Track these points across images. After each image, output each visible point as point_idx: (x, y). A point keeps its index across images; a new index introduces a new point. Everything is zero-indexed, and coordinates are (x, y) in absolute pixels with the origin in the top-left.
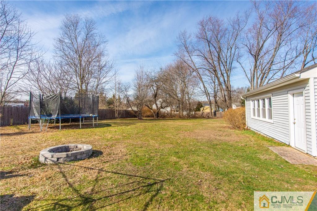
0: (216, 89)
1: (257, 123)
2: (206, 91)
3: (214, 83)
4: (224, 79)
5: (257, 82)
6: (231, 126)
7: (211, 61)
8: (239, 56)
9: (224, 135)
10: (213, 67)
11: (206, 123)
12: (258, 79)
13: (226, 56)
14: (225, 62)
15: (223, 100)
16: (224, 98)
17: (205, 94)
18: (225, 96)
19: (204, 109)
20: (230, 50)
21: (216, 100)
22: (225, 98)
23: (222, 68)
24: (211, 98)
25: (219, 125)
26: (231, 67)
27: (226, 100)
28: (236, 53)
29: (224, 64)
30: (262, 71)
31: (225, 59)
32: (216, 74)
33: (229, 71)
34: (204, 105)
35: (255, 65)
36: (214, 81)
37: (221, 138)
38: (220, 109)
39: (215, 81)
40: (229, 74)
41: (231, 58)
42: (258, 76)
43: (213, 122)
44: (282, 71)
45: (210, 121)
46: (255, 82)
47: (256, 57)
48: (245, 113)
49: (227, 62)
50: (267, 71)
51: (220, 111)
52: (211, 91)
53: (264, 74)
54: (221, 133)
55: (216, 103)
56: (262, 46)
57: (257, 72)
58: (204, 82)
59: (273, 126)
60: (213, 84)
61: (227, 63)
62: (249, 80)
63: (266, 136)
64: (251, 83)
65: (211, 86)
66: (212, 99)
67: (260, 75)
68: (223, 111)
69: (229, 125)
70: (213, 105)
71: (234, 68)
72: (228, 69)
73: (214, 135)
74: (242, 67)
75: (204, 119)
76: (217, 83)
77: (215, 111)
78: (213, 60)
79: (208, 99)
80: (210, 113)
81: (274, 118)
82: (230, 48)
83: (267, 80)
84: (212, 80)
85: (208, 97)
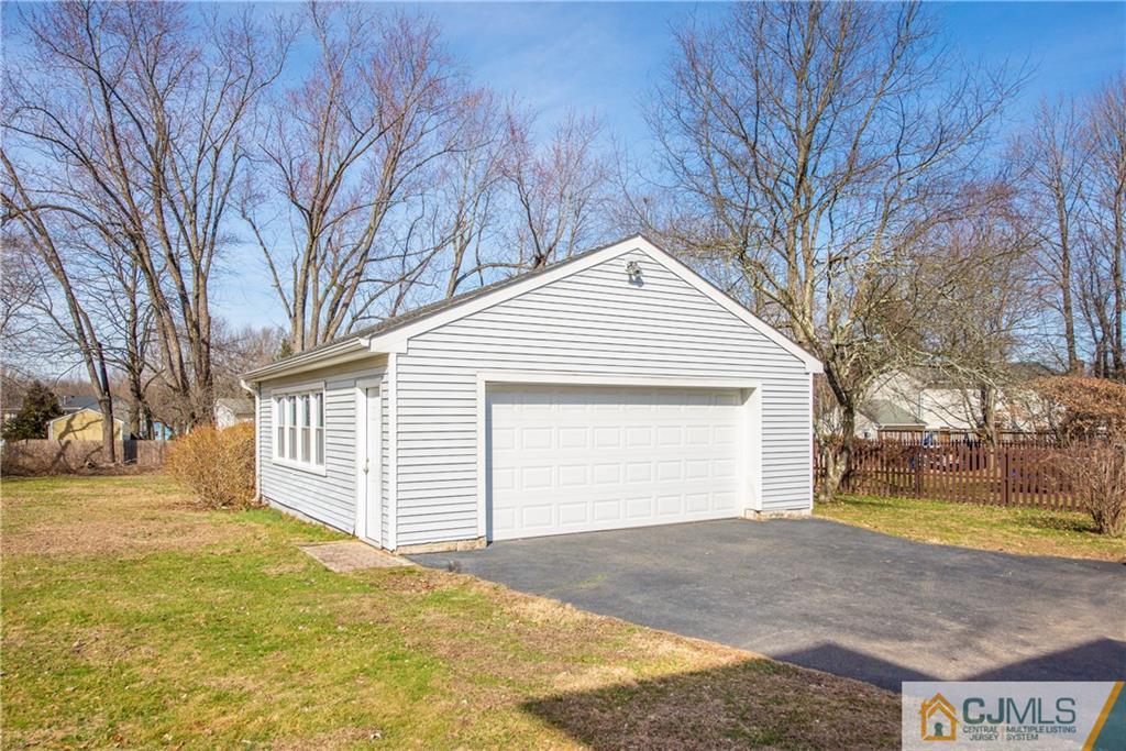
0: (140, 329)
1: (289, 481)
2: (86, 332)
3: (132, 294)
4: (182, 287)
5: (316, 321)
6: (197, 499)
7: (115, 184)
8: (252, 197)
9: (165, 530)
10: (124, 217)
11: (83, 495)
12: (319, 305)
13: (194, 179)
14: (187, 206)
15: (174, 385)
16: (179, 374)
17: (76, 346)
18: (182, 367)
19: (69, 425)
20: (211, 154)
21: (136, 382)
22: (184, 376)
23: (173, 230)
24: (109, 369)
25: (148, 499)
26: (214, 234)
27: (185, 387)
28: (240, 177)
29: (181, 213)
30: (334, 278)
31: (189, 193)
32: (141, 255)
33: (206, 251)
34: (69, 403)
35: (310, 251)
36: (130, 284)
37: (155, 541)
38: (158, 427)
39: (135, 284)
40: (204, 262)
41: (215, 197)
42: (320, 296)
43: (120, 491)
44: (395, 291)
45: (104, 485)
46: (309, 319)
47: (314, 217)
48: (254, 445)
49: (195, 206)
50: (349, 282)
51: (159, 438)
52: (109, 331)
53: (342, 289)
54: (155, 524)
55: (139, 397)
56: (338, 175)
57: (316, 280)
58: (72, 282)
59: (325, 486)
60: (124, 303)
61: (195, 211)
62: (288, 307)
63: (307, 520)
64: (295, 321)
65: (115, 310)
66: (118, 375)
67: (327, 291)
68: (171, 438)
69: (191, 499)
70: (120, 404)
71: (225, 240)
72: (201, 240)
73: (126, 535)
74: (262, 244)
75: (72, 480)
76: (144, 297)
77: (133, 437)
78: (127, 180)
79: (94, 375)
80: (107, 448)
81: (330, 460)
82: (213, 151)
83: (348, 319)
84: (120, 279)
85: (97, 363)
